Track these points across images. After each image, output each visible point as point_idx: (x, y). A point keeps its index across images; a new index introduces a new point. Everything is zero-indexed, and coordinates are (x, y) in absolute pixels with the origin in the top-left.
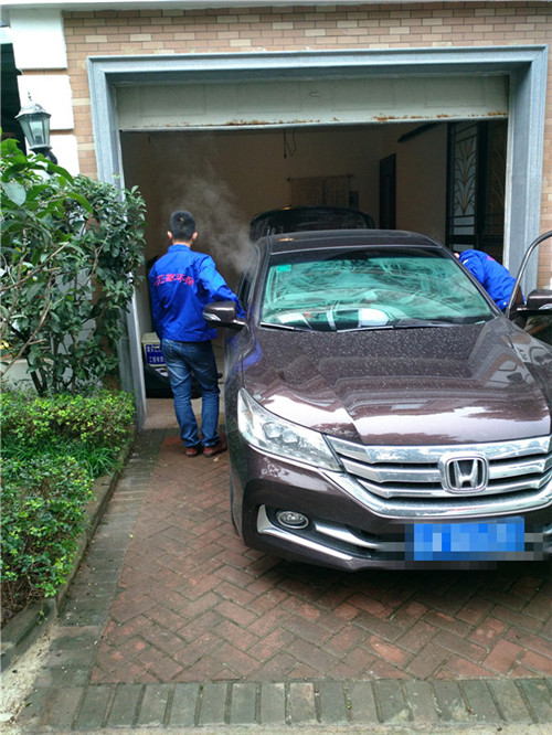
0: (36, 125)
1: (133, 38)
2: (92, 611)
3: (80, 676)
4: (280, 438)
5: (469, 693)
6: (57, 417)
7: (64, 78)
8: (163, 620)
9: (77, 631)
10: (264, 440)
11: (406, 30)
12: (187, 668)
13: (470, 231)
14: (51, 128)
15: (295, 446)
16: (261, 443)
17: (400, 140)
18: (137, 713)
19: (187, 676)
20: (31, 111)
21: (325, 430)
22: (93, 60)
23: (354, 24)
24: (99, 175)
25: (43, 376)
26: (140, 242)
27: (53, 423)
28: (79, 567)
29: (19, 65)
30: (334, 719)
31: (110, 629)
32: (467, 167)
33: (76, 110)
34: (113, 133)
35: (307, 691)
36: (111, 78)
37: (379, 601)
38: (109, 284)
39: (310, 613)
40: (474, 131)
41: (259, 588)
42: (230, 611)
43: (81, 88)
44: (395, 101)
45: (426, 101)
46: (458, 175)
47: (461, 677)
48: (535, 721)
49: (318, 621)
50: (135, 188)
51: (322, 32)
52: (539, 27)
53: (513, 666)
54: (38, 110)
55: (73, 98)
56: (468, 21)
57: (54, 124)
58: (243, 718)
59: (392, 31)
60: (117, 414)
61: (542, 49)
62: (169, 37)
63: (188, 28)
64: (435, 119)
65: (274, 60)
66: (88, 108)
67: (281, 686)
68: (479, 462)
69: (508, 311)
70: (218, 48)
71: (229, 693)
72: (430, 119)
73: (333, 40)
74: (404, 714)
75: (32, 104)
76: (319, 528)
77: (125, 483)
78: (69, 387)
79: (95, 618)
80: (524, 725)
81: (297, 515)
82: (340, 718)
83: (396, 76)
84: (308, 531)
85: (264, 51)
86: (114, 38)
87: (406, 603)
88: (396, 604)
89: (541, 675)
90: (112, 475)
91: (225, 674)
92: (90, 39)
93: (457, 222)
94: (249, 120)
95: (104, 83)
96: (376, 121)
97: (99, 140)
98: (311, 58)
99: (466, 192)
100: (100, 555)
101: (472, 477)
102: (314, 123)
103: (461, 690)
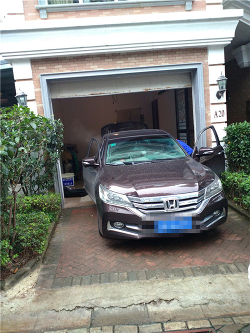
0: (22, 99)
1: (56, 67)
2: (53, 261)
3: (52, 276)
4: (113, 199)
5: (175, 271)
6: (33, 202)
7: (32, 82)
8: (77, 261)
9: (49, 266)
10: (108, 199)
11: (152, 60)
12: (86, 272)
13: (185, 128)
14: (28, 99)
15: (118, 200)
16: (107, 200)
17: (158, 94)
18: (71, 283)
19: (86, 274)
20: (20, 94)
21: (127, 195)
22: (41, 75)
23: (134, 58)
24: (45, 115)
25: (27, 189)
26: (61, 138)
27: (32, 204)
28: (47, 250)
29: (15, 79)
30: (133, 280)
31: (60, 265)
32: (182, 104)
33: (36, 93)
34: (49, 99)
35: (125, 274)
36: (48, 81)
37: (149, 251)
38: (51, 154)
39: (126, 256)
40: (183, 91)
41: (109, 251)
42: (99, 257)
43: (38, 84)
44: (151, 83)
45: (162, 83)
46: (179, 107)
47: (173, 268)
48: (195, 276)
49: (128, 257)
50: (59, 119)
51: (123, 62)
52: (199, 56)
53: (190, 264)
54: (23, 94)
55: (35, 88)
56: (173, 55)
57: (28, 98)
58: (105, 282)
59: (147, 60)
60: (55, 200)
61: (201, 64)
62: (69, 66)
63: (75, 63)
64: (166, 89)
65: (106, 72)
66: (40, 92)
67: (117, 274)
68: (176, 201)
69: (192, 155)
70: (86, 69)
71: (100, 277)
72: (164, 89)
73: (127, 64)
74: (155, 277)
75: (21, 91)
76: (127, 226)
77: (60, 225)
78: (37, 192)
79: (54, 262)
80: (191, 277)
81: (120, 223)
82: (135, 280)
83: (150, 75)
84: (124, 228)
85: (103, 69)
86: (49, 67)
87: (158, 251)
88: (154, 251)
89: (198, 265)
90: (54, 222)
91: (99, 272)
92: (40, 68)
93: (180, 124)
94: (98, 93)
95: (46, 83)
96: (144, 91)
97: (45, 103)
98: (119, 71)
99: (182, 113)
100: (53, 246)
101: (174, 205)
102: (122, 93)
103: (173, 271)
